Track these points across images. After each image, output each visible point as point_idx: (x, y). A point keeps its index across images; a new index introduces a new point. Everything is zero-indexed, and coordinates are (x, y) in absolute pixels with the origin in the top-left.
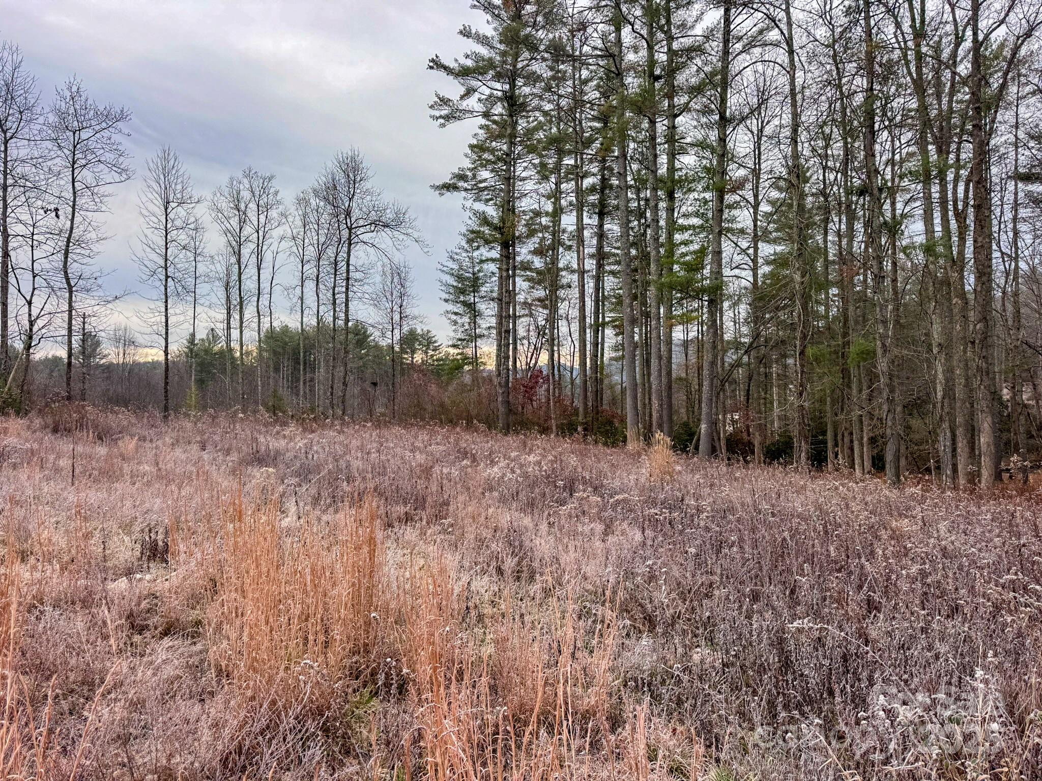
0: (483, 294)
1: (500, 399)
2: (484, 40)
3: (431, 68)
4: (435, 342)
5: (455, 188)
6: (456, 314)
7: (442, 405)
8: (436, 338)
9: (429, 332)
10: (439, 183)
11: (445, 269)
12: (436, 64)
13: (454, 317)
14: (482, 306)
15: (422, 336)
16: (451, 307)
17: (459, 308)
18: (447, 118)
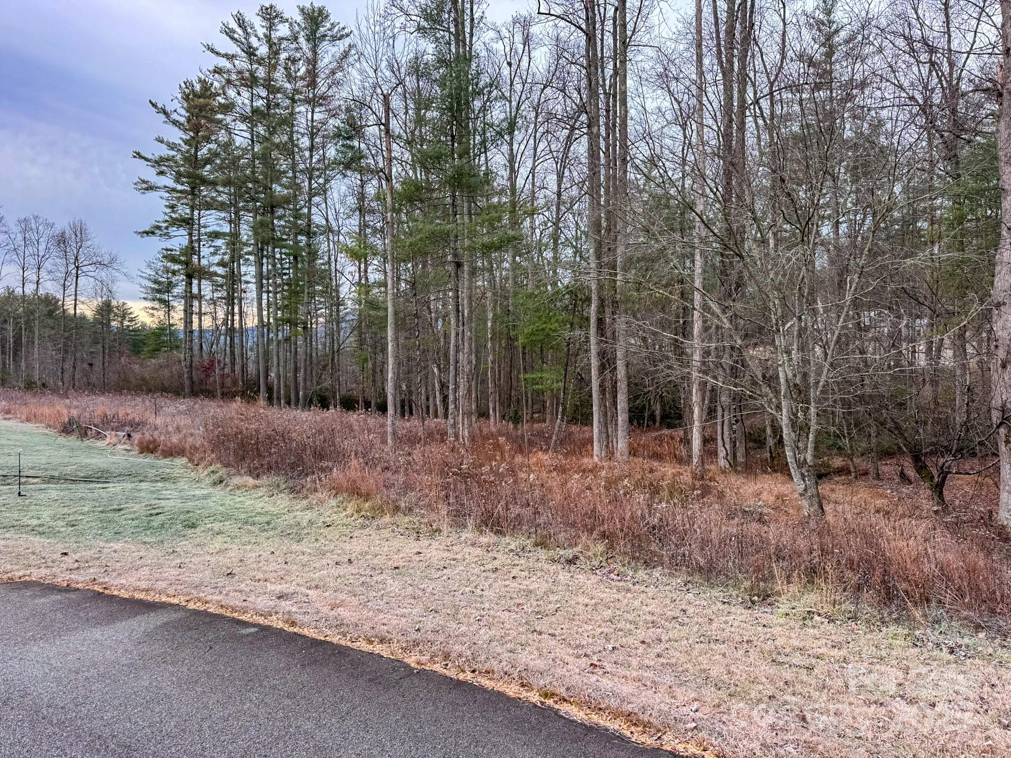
0: (175, 294)
1: (186, 376)
2: (172, 146)
3: (135, 157)
4: (131, 313)
5: (153, 233)
6: (153, 308)
7: (143, 379)
8: (132, 310)
9: (124, 304)
10: (142, 230)
11: (144, 275)
12: (139, 155)
13: (151, 311)
14: (174, 303)
15: (117, 307)
16: (149, 304)
17: (156, 304)
18: (147, 189)
